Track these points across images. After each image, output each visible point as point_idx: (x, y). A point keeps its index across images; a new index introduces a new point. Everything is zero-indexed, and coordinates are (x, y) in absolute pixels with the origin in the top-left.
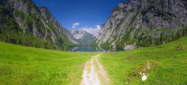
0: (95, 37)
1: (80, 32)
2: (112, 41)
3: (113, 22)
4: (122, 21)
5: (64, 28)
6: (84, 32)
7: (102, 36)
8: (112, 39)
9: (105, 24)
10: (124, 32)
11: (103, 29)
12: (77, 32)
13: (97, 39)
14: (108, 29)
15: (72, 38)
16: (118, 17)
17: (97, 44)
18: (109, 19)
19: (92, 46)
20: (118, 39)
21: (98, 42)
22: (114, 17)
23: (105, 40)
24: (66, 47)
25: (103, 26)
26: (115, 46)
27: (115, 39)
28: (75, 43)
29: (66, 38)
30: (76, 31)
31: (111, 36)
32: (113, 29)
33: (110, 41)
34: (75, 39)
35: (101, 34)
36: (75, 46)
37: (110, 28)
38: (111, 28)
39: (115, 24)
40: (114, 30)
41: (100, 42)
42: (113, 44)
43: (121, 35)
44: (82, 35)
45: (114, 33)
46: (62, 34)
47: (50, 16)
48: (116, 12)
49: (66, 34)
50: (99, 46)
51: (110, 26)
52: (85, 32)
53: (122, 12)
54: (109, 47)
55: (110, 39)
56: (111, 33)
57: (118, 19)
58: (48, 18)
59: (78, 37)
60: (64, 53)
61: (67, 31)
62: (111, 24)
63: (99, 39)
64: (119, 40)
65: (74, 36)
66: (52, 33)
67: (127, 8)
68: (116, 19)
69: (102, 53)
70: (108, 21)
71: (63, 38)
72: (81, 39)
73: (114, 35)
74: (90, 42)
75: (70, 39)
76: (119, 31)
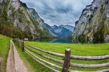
3: (85, 18)
4: (92, 16)
6: (62, 28)
7: (77, 30)
8: (86, 31)
10: (97, 24)
11: (77, 25)
14: (81, 24)
16: (88, 14)
17: (73, 37)
21: (73, 35)
22: (85, 14)
23: (80, 33)
25: (77, 22)
27: (90, 31)
28: (55, 35)
33: (85, 33)
37: (83, 23)
40: (87, 24)
41: (76, 35)
42: (89, 35)
43: (95, 26)
44: (61, 30)
45: (88, 26)
48: (86, 11)
50: (75, 38)
53: (89, 11)
56: (85, 27)
57: (89, 16)
59: (57, 31)
67: (92, 8)
68: (87, 15)
70: (81, 18)
73: (88, 28)
74: (66, 36)
75: (51, 32)
76: (92, 23)
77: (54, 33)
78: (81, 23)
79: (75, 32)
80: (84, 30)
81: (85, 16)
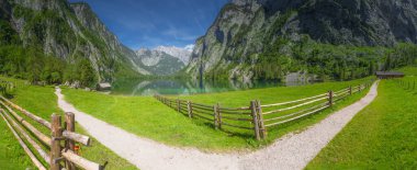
1: (154, 53)
3: (225, 30)
7: (200, 58)
12: (148, 54)
14: (213, 44)
15: (137, 64)
16: (234, 21)
17: (190, 75)
18: (215, 27)
19: (179, 78)
21: (191, 72)
22: (224, 20)
23: (208, 66)
25: (200, 40)
28: (144, 73)
29: (125, 62)
30: (146, 52)
32: (224, 45)
35: (196, 57)
36: (143, 78)
37: (217, 42)
41: (197, 71)
44: (158, 59)
47: (94, 20)
48: (230, 13)
49: (126, 56)
52: (163, 53)
55: (220, 62)
56: (222, 52)
57: (236, 25)
58: (88, 23)
59: (149, 62)
61: (128, 51)
65: (142, 61)
66: (93, 49)
67: (250, 5)
68: (231, 25)
72: (155, 66)
74: (172, 72)
75: (134, 65)
77: (142, 66)
79: (195, 63)
80: (219, 60)
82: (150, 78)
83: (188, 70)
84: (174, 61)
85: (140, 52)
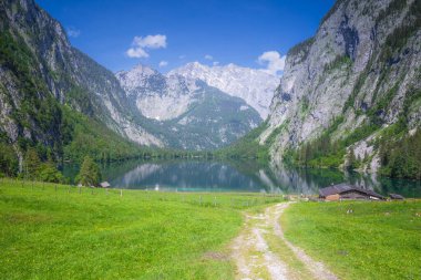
0: (252, 114)
1: (173, 84)
2: (357, 137)
3: (362, 24)
5: (79, 55)
6: (193, 88)
7: (294, 104)
8: (354, 122)
9: (310, 42)
11: (301, 69)
12: (157, 84)
13: (264, 126)
14: (327, 69)
15: (123, 113)
17: (265, 148)
18: (338, 15)
19: (236, 157)
20: (392, 119)
23: (309, 131)
24: (87, 161)
25: (299, 51)
26: (375, 164)
27: (376, 122)
28: (144, 139)
29: (89, 110)
30: (151, 80)
31: (350, 103)
32: (359, 68)
33: (341, 134)
34: (141, 122)
35: (287, 97)
36: (143, 156)
37: (339, 60)
38: (347, 58)
39: (374, 37)
40: (369, 70)
41: (283, 141)
42: (361, 150)
45: (369, 90)
46: (67, 84)
49: (93, 88)
50: (277, 158)
51: (340, 51)
52: (200, 83)
54: (333, 168)
55: (340, 121)
56: (349, 89)
59: (159, 108)
60: (81, 196)
61: (100, 74)
62: (351, 36)
63: (277, 122)
64: (403, 125)
65: (139, 104)
69: (294, 199)
70: (332, 23)
71: (72, 109)
72: (174, 121)
73: (368, 99)
76: (407, 70)
78: (327, 61)
79: (284, 118)
80: (338, 112)
81: (365, 12)
82: (161, 157)
83: (264, 137)
84: (231, 108)
85: (132, 79)
